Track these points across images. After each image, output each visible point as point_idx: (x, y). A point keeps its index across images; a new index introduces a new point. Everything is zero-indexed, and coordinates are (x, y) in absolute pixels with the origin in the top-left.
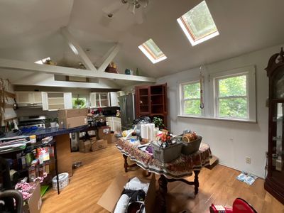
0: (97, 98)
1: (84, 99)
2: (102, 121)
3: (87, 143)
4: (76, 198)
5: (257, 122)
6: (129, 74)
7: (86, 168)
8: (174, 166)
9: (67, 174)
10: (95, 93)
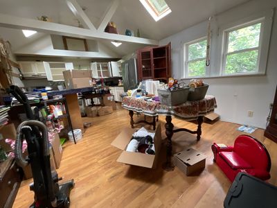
0: (99, 68)
2: (105, 89)
3: (93, 109)
4: (91, 146)
5: (265, 75)
6: (130, 35)
7: (95, 127)
8: (181, 108)
9: (80, 130)
10: (96, 63)
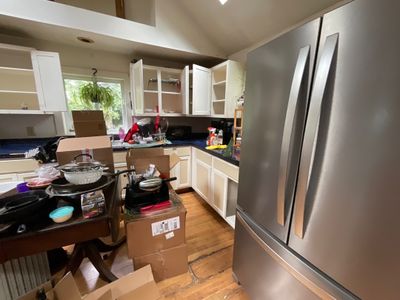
1: (115, 88)
